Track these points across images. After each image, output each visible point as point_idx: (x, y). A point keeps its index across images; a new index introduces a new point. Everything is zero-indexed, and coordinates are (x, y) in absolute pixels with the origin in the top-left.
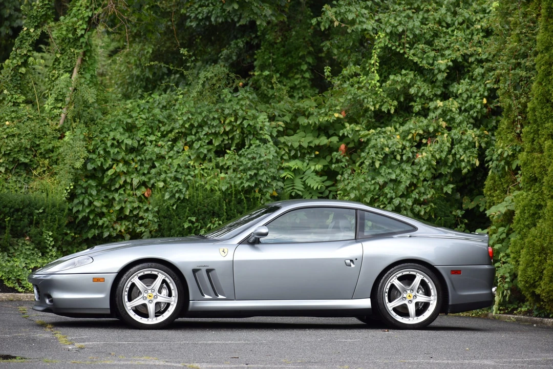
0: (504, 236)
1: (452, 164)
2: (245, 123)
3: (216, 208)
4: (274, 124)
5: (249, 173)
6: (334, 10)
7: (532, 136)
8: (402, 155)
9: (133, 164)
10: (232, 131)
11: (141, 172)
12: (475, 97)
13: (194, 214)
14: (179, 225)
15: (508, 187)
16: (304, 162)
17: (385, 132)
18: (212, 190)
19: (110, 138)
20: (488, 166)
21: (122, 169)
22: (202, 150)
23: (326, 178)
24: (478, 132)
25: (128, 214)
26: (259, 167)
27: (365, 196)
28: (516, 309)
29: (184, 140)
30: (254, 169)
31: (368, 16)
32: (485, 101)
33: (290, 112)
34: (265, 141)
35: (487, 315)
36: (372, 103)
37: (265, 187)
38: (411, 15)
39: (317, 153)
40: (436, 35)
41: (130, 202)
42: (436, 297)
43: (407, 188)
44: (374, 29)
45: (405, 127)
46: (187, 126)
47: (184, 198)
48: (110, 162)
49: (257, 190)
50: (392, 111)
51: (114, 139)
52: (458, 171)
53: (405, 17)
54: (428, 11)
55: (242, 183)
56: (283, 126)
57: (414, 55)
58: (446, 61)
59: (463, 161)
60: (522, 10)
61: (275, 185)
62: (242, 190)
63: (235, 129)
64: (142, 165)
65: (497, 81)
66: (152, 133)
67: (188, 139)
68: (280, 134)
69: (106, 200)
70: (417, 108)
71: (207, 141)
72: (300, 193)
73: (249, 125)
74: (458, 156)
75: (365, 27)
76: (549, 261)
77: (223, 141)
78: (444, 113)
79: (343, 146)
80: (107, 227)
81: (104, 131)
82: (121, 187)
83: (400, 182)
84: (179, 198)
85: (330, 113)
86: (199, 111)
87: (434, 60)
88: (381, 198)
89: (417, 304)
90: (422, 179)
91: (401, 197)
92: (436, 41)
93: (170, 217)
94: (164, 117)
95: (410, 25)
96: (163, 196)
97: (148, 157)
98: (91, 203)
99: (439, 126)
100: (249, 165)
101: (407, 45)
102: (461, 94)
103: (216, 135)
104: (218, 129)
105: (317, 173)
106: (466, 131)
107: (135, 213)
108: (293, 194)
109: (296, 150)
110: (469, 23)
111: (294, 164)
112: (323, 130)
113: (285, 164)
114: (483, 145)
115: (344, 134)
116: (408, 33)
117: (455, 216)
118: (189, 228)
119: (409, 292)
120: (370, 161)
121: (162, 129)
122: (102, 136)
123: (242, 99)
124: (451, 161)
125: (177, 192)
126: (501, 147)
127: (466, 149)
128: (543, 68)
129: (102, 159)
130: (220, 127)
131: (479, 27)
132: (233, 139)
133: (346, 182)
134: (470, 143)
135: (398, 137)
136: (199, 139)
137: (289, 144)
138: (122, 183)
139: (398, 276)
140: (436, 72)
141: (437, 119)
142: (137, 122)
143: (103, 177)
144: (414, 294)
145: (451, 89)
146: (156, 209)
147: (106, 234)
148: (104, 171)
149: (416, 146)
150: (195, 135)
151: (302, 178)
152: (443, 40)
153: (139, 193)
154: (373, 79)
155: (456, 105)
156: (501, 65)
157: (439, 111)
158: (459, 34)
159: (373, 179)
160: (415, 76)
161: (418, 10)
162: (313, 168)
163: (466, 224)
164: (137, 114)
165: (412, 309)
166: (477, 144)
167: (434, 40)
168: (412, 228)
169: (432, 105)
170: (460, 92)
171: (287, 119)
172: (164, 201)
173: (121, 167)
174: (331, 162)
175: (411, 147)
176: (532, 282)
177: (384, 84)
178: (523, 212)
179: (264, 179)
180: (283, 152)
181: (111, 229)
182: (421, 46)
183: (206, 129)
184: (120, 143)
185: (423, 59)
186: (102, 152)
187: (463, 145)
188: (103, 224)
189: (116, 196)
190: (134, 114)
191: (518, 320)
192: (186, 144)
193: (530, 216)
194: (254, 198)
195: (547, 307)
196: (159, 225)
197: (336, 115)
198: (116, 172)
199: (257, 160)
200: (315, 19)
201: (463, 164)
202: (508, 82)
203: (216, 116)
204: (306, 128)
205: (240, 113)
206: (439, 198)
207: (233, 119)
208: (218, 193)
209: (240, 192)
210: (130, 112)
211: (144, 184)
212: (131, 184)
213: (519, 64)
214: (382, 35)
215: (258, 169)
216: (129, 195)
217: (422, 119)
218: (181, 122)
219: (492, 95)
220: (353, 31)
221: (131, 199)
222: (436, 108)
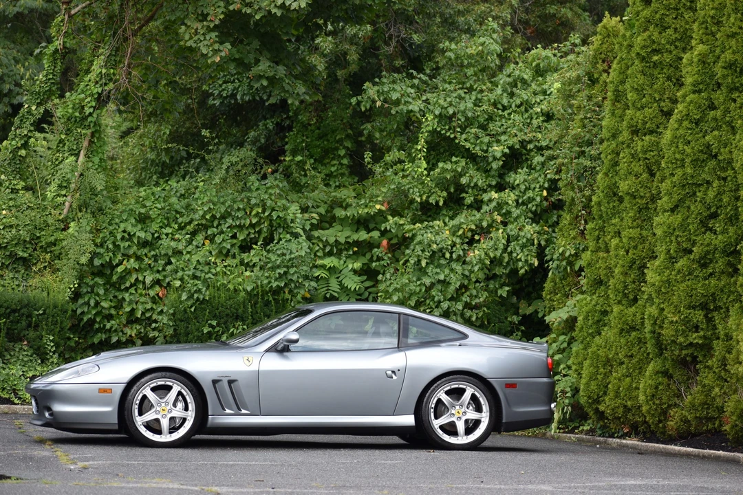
0: (565, 345)
1: (508, 263)
2: (274, 215)
3: (240, 311)
4: (307, 216)
5: (278, 271)
6: (376, 88)
7: (597, 233)
8: (451, 253)
9: (146, 260)
10: (259, 223)
11: (155, 269)
12: (535, 188)
13: (215, 317)
14: (197, 330)
15: (570, 290)
16: (340, 259)
17: (432, 227)
18: (235, 290)
19: (120, 230)
20: (548, 266)
21: (133, 265)
22: (224, 245)
23: (365, 277)
24: (537, 228)
25: (139, 316)
26: (290, 264)
27: (409, 298)
28: (578, 427)
29: (204, 234)
30: (284, 267)
31: (414, 95)
32: (545, 193)
33: (326, 203)
34: (296, 236)
35: (545, 434)
36: (418, 194)
37: (296, 287)
38: (463, 95)
39: (356, 249)
40: (490, 118)
41: (142, 303)
42: (488, 414)
43: (457, 290)
44: (421, 110)
45: (456, 222)
46: (208, 217)
47: (204, 299)
48: (119, 257)
49: (287, 290)
50: (441, 204)
51: (124, 231)
52: (515, 271)
53: (456, 97)
54: (482, 91)
55: (270, 282)
56: (318, 218)
57: (466, 140)
58: (502, 147)
59: (520, 260)
60: (587, 92)
61: (307, 285)
62: (270, 291)
63: (262, 221)
64: (156, 261)
65: (559, 171)
66: (169, 225)
67: (209, 232)
68: (314, 227)
69: (115, 300)
70: (469, 200)
71: (230, 235)
72: (336, 294)
73: (278, 216)
74: (514, 255)
75: (410, 108)
76: (614, 374)
77: (248, 235)
78: (499, 206)
79: (385, 242)
80: (116, 331)
81: (113, 222)
82: (132, 286)
83: (449, 283)
84: (198, 299)
85: (371, 204)
86: (222, 200)
87: (488, 146)
88: (428, 301)
89: (467, 421)
90: (474, 280)
91: (450, 300)
92: (490, 125)
93: (187, 320)
94: (182, 207)
95: (462, 107)
96: (180, 297)
97: (163, 252)
98: (97, 304)
99: (493, 221)
100: (278, 262)
101: (459, 130)
102: (518, 185)
103: (241, 227)
104: (243, 221)
105: (355, 272)
106: (524, 226)
107: (148, 315)
108: (328, 296)
109: (332, 246)
110: (527, 106)
111: (329, 262)
112: (363, 223)
113: (319, 262)
114: (543, 243)
115: (386, 228)
116: (459, 116)
117: (510, 322)
118: (209, 333)
119: (457, 407)
120: (416, 259)
121: (180, 220)
122: (111, 228)
123: (271, 187)
124: (506, 260)
125: (195, 292)
126: (563, 245)
127: (523, 247)
128: (609, 157)
129: (111, 254)
130: (245, 219)
131: (539, 110)
132: (260, 232)
133: (388, 283)
134: (528, 240)
135: (447, 232)
136: (222, 232)
137: (324, 239)
138: (133, 281)
139: (446, 389)
140: (491, 159)
141: (491, 212)
142: (151, 213)
143: (111, 275)
144: (463, 410)
145: (507, 180)
146: (171, 311)
147: (114, 339)
148: (113, 267)
149: (467, 243)
150: (217, 227)
151: (338, 278)
152: (499, 124)
153: (152, 293)
154: (419, 167)
155: (513, 197)
156: (564, 153)
157: (494, 204)
158: (516, 118)
159: (419, 279)
160: (467, 163)
161: (470, 90)
162: (350, 266)
163: (522, 331)
164: (151, 204)
165: (461, 427)
166: (536, 242)
167: (488, 124)
168: (462, 336)
169: (485, 197)
170: (517, 182)
171: (322, 210)
172: (181, 302)
173: (132, 263)
174: (371, 260)
175: (462, 244)
177: (432, 173)
178: (586, 318)
179: (295, 278)
180: (317, 248)
181: (121, 334)
182: (473, 130)
183: (230, 221)
184: (131, 236)
185: (476, 145)
186: (111, 246)
187: (520, 242)
188: (111, 327)
189: (127, 296)
190: (148, 204)
191: (580, 441)
192: (206, 238)
193: (594, 323)
194: (283, 300)
195: (611, 426)
196: (175, 330)
197: (378, 207)
198: (126, 268)
199: (288, 257)
200: (355, 99)
201: (520, 264)
202: (571, 173)
203: (241, 207)
204: (343, 221)
205: (269, 203)
206: (493, 301)
207: (260, 210)
208: (243, 294)
209: (267, 293)
210: (143, 200)
211: (158, 282)
212: (144, 283)
213: (583, 152)
214: (430, 117)
215: (288, 267)
216: (141, 295)
217: (475, 212)
218: (201, 213)
219: (553, 186)
220: (397, 112)
221: (143, 299)
222: (490, 200)
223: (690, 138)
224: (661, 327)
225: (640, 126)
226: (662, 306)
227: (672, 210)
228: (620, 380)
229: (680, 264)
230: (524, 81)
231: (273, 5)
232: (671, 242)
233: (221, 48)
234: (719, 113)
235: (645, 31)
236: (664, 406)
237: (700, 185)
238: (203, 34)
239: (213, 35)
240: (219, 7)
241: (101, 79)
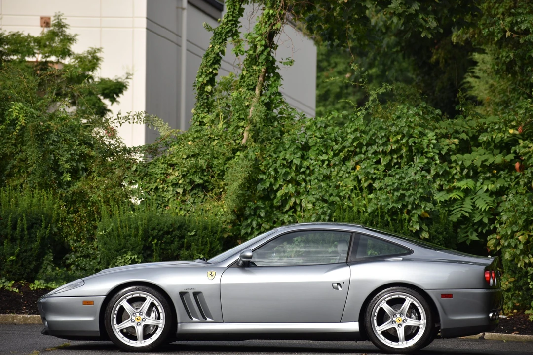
2: (411, 141)
4: (447, 141)
5: (396, 193)
9: (303, 184)
10: (399, 150)
16: (477, 181)
18: (359, 212)
19: (281, 158)
21: (291, 190)
26: (407, 187)
29: (354, 160)
30: (402, 189)
37: (413, 208)
39: (494, 172)
42: (426, 321)
46: (355, 144)
49: (404, 211)
51: (284, 159)
55: (388, 204)
56: (458, 143)
61: (423, 206)
62: (388, 212)
63: (401, 147)
66: (325, 152)
67: (358, 159)
68: (452, 152)
71: (374, 160)
72: (467, 215)
73: (414, 143)
77: (391, 160)
79: (517, 165)
81: (278, 150)
82: (291, 208)
84: (324, 220)
85: (505, 129)
86: (367, 129)
89: (407, 328)
98: (259, 225)
100: (396, 185)
103: (384, 153)
104: (385, 148)
109: (469, 169)
111: (463, 184)
113: (456, 184)
119: (398, 315)
121: (335, 148)
122: (275, 156)
129: (272, 180)
130: (387, 146)
132: (401, 157)
136: (368, 158)
137: (461, 162)
138: (292, 204)
139: (387, 299)
142: (310, 141)
143: (274, 198)
144: (403, 318)
148: (274, 192)
150: (364, 154)
151: (472, 199)
162: (485, 188)
164: (312, 133)
165: (401, 333)
171: (464, 136)
173: (291, 188)
179: (411, 200)
180: (454, 172)
183: (375, 148)
184: (289, 163)
186: (273, 173)
189: (286, 218)
190: (309, 133)
192: (356, 164)
197: (511, 131)
198: (285, 193)
199: (406, 180)
203: (383, 134)
205: (406, 130)
207: (399, 137)
208: (366, 215)
209: (385, 214)
210: (307, 130)
212: (300, 205)
215: (405, 190)
216: (299, 217)
218: (350, 141)
220: (525, 41)
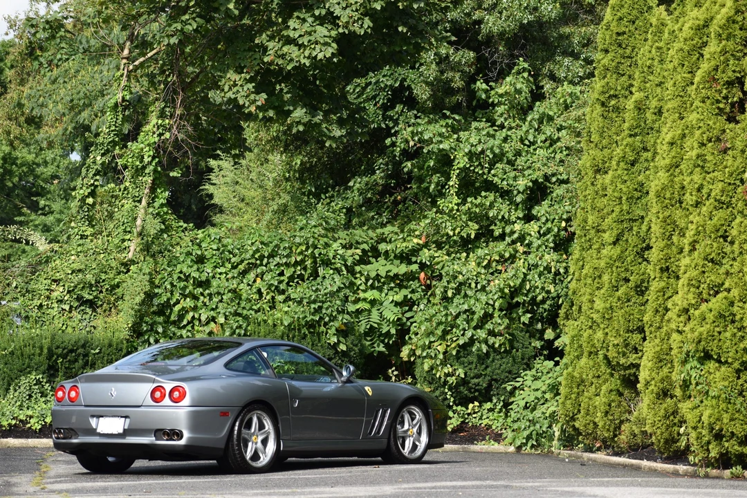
1: (529, 291)
2: (317, 252)
4: (350, 252)
5: (313, 306)
6: (411, 129)
7: (581, 263)
8: (476, 283)
9: (202, 298)
10: (303, 261)
11: (209, 308)
12: (554, 219)
16: (381, 292)
17: (460, 259)
18: (275, 325)
19: (177, 271)
21: (189, 304)
22: (272, 282)
23: (407, 308)
24: (555, 257)
26: (324, 299)
29: (254, 272)
30: (319, 302)
31: (446, 134)
32: (563, 224)
33: (372, 238)
36: (450, 228)
38: (492, 132)
39: (397, 282)
40: (518, 154)
43: (481, 319)
44: (452, 148)
45: (481, 254)
46: (256, 256)
48: (177, 296)
49: (322, 324)
50: (473, 236)
51: (181, 272)
52: (534, 298)
53: (485, 135)
54: (511, 128)
55: (305, 317)
56: (360, 254)
57: (494, 176)
58: (526, 181)
59: (537, 287)
61: (341, 318)
62: (306, 325)
63: (306, 258)
64: (211, 299)
66: (223, 265)
67: (259, 271)
68: (357, 262)
69: (175, 337)
70: (497, 233)
71: (277, 272)
72: (376, 325)
73: (321, 254)
74: (533, 282)
75: (441, 146)
77: (295, 272)
78: (521, 239)
79: (422, 275)
81: (172, 264)
82: (189, 323)
83: (474, 313)
84: (239, 335)
85: (409, 238)
87: (514, 181)
88: (454, 330)
90: (497, 308)
91: (475, 328)
92: (518, 160)
95: (491, 144)
96: (224, 332)
97: (216, 290)
99: (516, 251)
100: (313, 298)
101: (487, 166)
102: (540, 217)
103: (287, 265)
104: (289, 259)
105: (397, 304)
106: (543, 256)
108: (368, 327)
109: (374, 279)
110: (552, 142)
111: (369, 295)
112: (405, 257)
113: (362, 295)
114: (562, 271)
115: (422, 260)
116: (488, 153)
117: (534, 347)
120: (442, 290)
121: (233, 260)
122: (169, 269)
124: (528, 287)
125: (237, 328)
127: (541, 274)
129: (169, 294)
130: (291, 257)
132: (305, 269)
133: (421, 314)
134: (545, 268)
135: (474, 263)
136: (270, 270)
137: (366, 274)
138: (189, 319)
140: (515, 192)
141: (514, 242)
142: (206, 253)
143: (171, 314)
145: (533, 212)
148: (171, 307)
149: (491, 273)
150: (266, 266)
151: (379, 310)
152: (525, 159)
153: (207, 329)
154: (451, 202)
155: (536, 228)
157: (516, 236)
158: (541, 152)
159: (446, 309)
160: (495, 198)
161: (502, 127)
162: (391, 298)
163: (545, 356)
164: (207, 245)
166: (553, 270)
167: (516, 160)
169: (508, 229)
170: (539, 215)
171: (365, 247)
173: (189, 303)
175: (487, 274)
176: (571, 415)
177: (462, 207)
179: (329, 312)
180: (359, 282)
182: (502, 166)
183: (277, 259)
184: (187, 278)
185: (503, 180)
186: (169, 287)
187: (538, 270)
189: (184, 333)
190: (204, 245)
192: (257, 276)
194: (318, 333)
197: (416, 241)
198: (183, 307)
199: (322, 293)
200: (389, 139)
201: (538, 291)
203: (287, 245)
205: (312, 241)
206: (516, 328)
207: (304, 248)
208: (281, 328)
209: (303, 327)
210: (200, 242)
211: (212, 319)
212: (200, 320)
214: (460, 155)
215: (322, 302)
216: (198, 332)
217: (500, 244)
218: (251, 252)
220: (429, 151)
221: (199, 336)
222: (513, 232)
223: (626, 178)
224: (608, 350)
225: (600, 166)
226: (606, 330)
227: (614, 243)
228: (590, 399)
229: (620, 292)
230: (551, 119)
231: (302, 57)
232: (612, 272)
233: (257, 98)
234: (649, 155)
235: (604, 78)
236: (617, 422)
237: (636, 220)
238: (241, 86)
239: (251, 86)
240: (255, 59)
241: (158, 128)
